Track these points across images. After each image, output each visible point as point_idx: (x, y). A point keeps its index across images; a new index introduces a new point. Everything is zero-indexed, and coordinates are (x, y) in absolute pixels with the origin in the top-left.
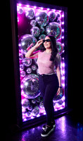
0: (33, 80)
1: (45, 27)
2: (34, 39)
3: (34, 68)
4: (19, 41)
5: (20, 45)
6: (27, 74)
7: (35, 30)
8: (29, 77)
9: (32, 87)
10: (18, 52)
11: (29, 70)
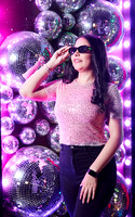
0: (42, 164)
2: (45, 45)
3: (43, 128)
7: (49, 20)
9: (35, 184)
11: (27, 135)
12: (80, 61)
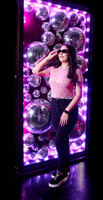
0: (43, 107)
1: (62, 34)
2: (46, 48)
3: (44, 90)
4: (24, 50)
5: (25, 56)
6: (33, 98)
7: (48, 36)
8: (36, 103)
9: (39, 117)
10: (22, 66)
11: (36, 93)
12: (63, 57)
